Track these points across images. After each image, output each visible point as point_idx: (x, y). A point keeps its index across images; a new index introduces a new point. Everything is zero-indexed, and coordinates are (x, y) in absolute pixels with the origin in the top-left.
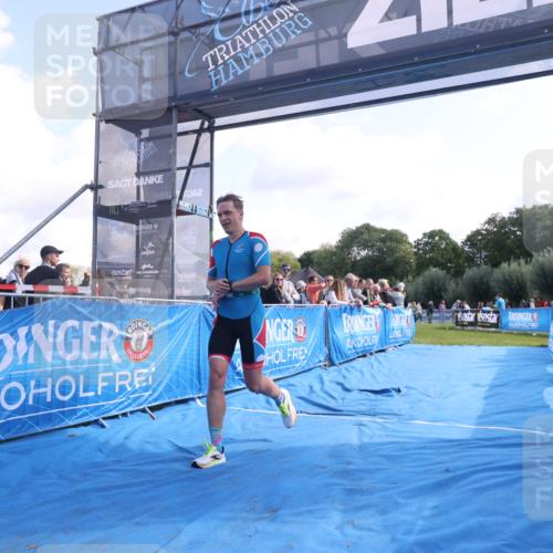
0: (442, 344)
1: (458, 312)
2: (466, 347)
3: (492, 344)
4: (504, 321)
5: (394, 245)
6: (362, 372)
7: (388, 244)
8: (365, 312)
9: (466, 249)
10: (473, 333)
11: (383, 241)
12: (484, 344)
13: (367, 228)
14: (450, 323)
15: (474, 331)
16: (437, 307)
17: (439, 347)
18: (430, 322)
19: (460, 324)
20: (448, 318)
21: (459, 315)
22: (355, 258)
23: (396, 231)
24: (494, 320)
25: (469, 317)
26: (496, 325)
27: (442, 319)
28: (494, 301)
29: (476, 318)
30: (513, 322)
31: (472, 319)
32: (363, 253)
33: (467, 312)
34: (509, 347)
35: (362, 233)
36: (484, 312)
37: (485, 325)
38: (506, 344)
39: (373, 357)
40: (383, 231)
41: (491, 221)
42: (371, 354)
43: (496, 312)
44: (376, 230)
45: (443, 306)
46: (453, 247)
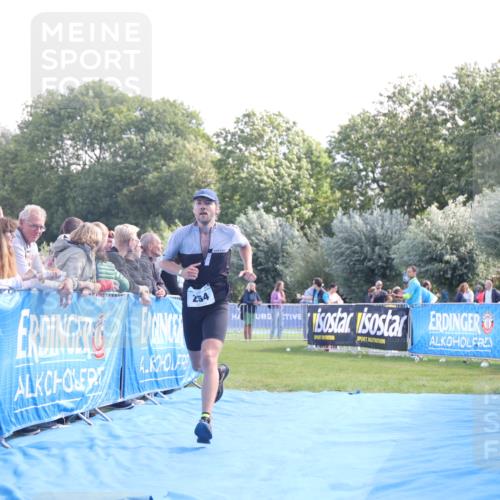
0: (270, 388)
1: (313, 309)
2: (326, 395)
3: (387, 388)
4: (418, 332)
5: (166, 139)
6: (64, 460)
7: (153, 136)
8: (74, 310)
9: (339, 158)
10: (345, 362)
11: (141, 128)
12: (368, 389)
13: (98, 92)
14: (296, 336)
15: (349, 355)
16: (267, 299)
17: (263, 395)
18: (248, 334)
19: (318, 340)
20: (291, 324)
21: (317, 318)
22: (67, 169)
23: (173, 105)
24: (396, 331)
25: (338, 324)
26: (398, 344)
27: (276, 326)
28: (404, 285)
29: (353, 323)
30: (441, 335)
31: (345, 328)
32: (89, 157)
33: (333, 309)
34: (423, 395)
35: (85, 107)
36: (372, 310)
37: (373, 342)
38: (419, 389)
39: (96, 422)
40: (141, 103)
41: (399, 95)
42: (92, 415)
43: (403, 311)
44: (121, 100)
45: (279, 296)
46: (309, 153)
